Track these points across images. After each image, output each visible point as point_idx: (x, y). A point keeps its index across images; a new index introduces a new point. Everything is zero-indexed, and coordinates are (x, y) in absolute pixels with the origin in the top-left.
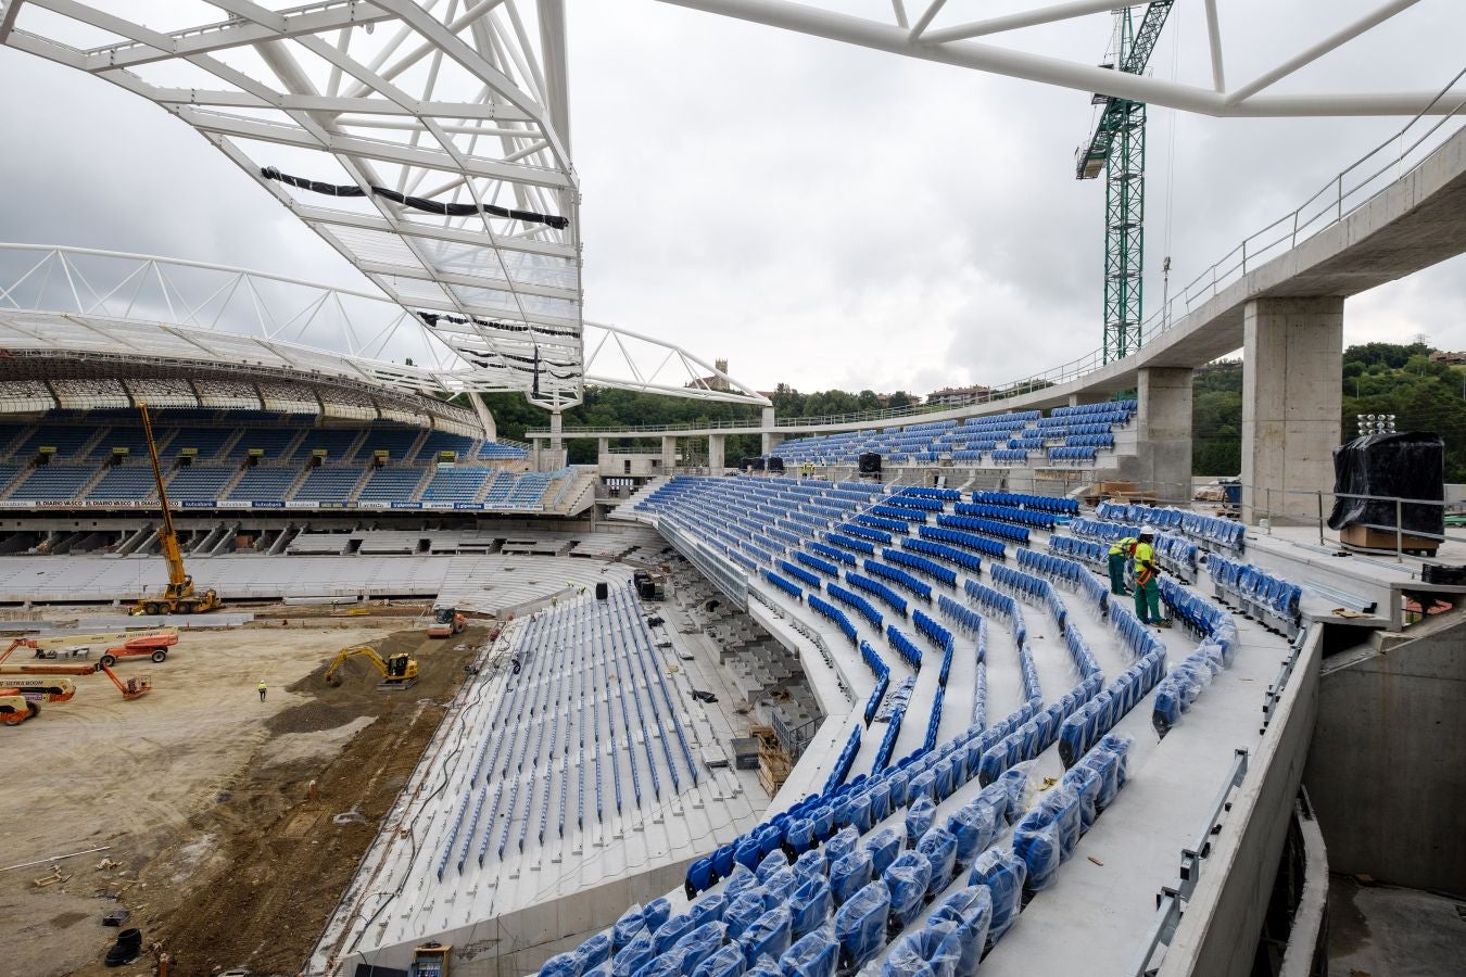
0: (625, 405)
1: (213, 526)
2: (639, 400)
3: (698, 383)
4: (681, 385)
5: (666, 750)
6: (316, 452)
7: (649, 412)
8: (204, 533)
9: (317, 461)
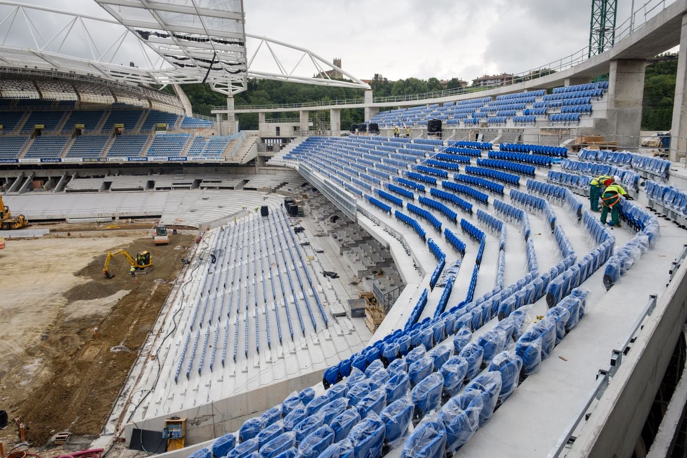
0: (275, 90)
1: (18, 175)
2: (284, 87)
3: (322, 75)
4: (310, 76)
5: (308, 307)
6: (78, 126)
7: (290, 95)
8: (13, 179)
9: (78, 132)
